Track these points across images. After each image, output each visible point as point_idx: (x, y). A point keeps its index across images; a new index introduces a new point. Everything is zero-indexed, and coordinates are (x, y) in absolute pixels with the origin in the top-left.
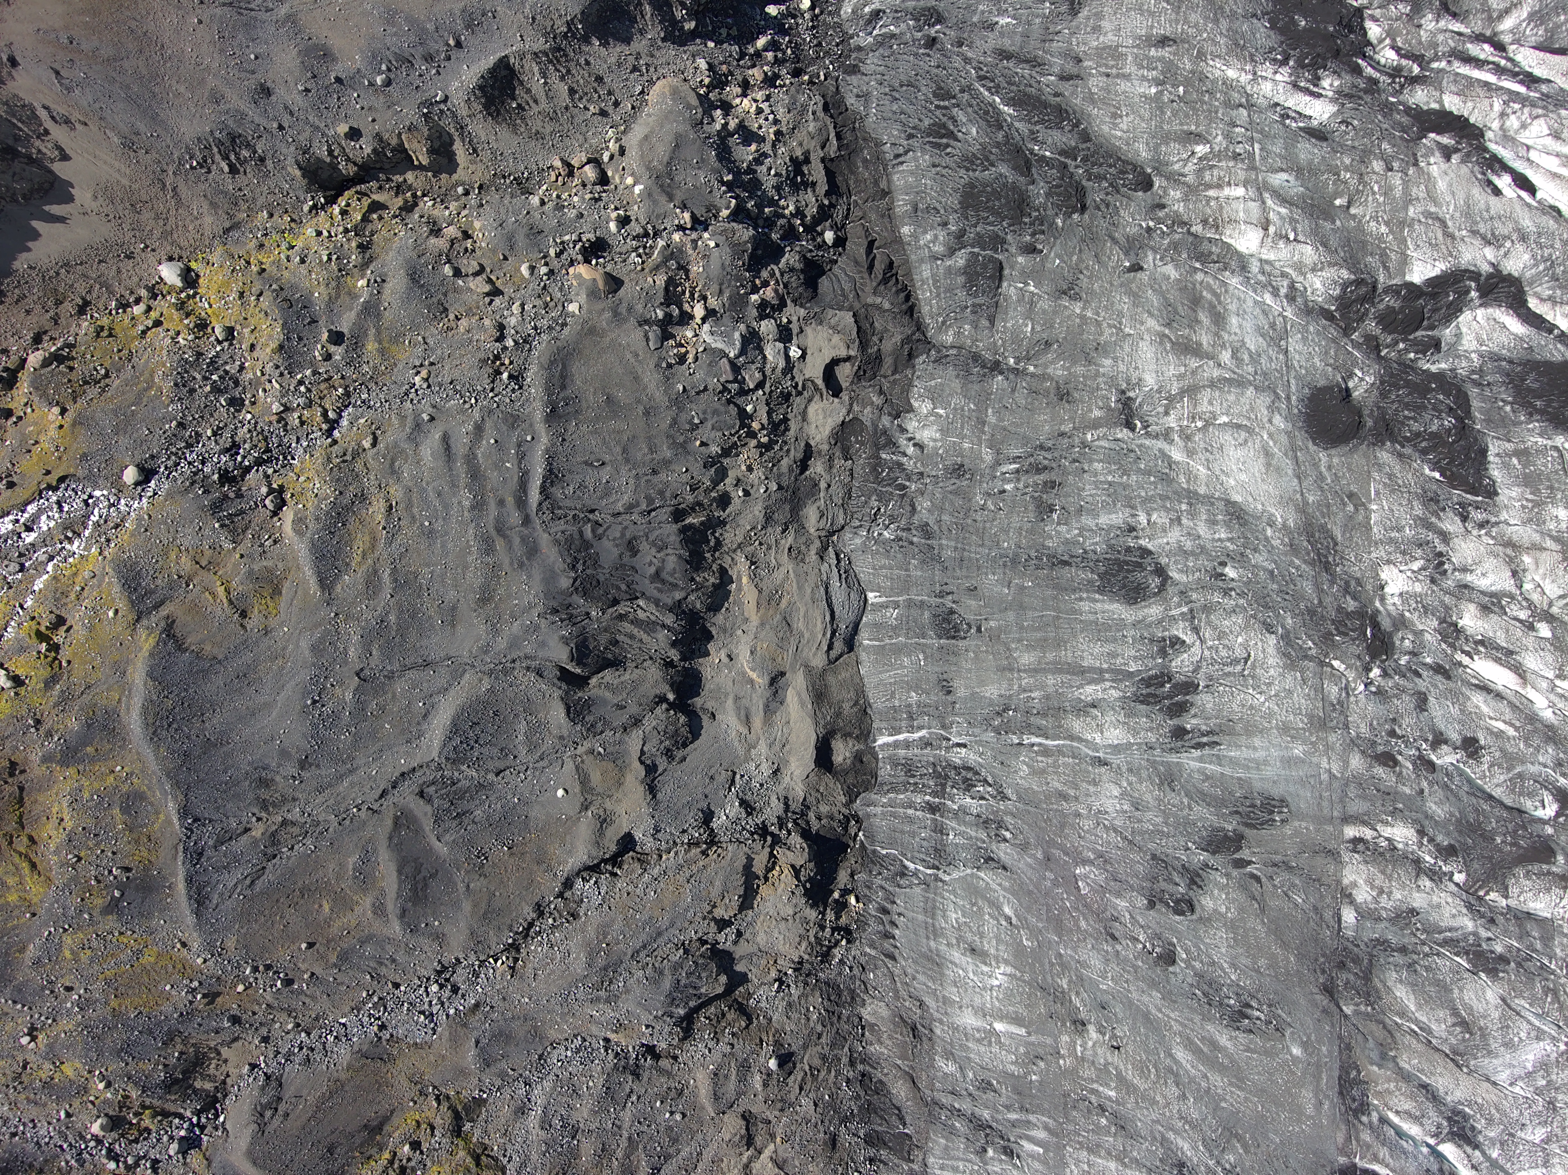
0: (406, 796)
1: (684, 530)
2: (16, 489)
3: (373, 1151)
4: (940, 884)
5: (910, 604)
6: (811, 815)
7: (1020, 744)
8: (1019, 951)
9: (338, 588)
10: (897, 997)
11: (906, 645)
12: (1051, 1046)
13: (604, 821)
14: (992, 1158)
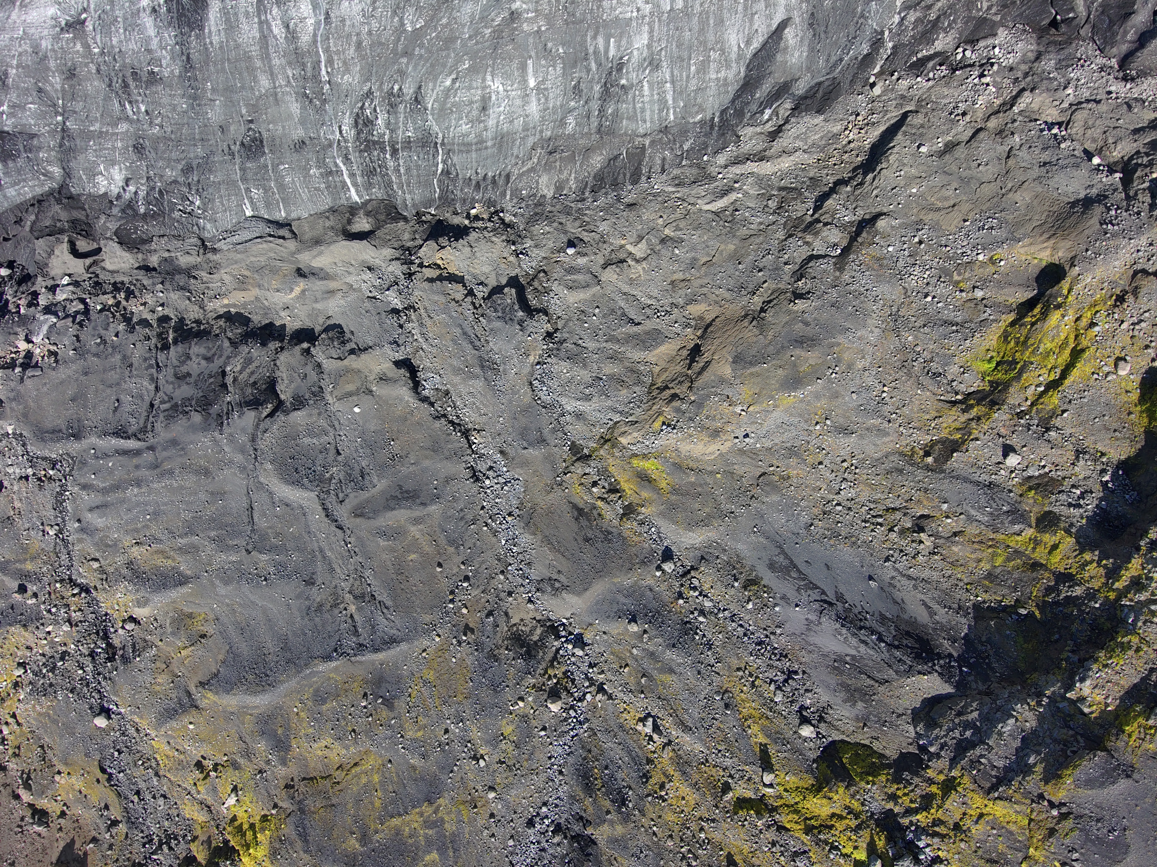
0: (342, 513)
1: (175, 342)
2: (109, 803)
3: (595, 512)
4: (446, 141)
5: (244, 179)
6: (410, 244)
7: (329, 82)
8: (473, 70)
9: (189, 572)
10: (532, 170)
11: (276, 181)
12: (534, 38)
13: (383, 379)
14: (628, 80)
